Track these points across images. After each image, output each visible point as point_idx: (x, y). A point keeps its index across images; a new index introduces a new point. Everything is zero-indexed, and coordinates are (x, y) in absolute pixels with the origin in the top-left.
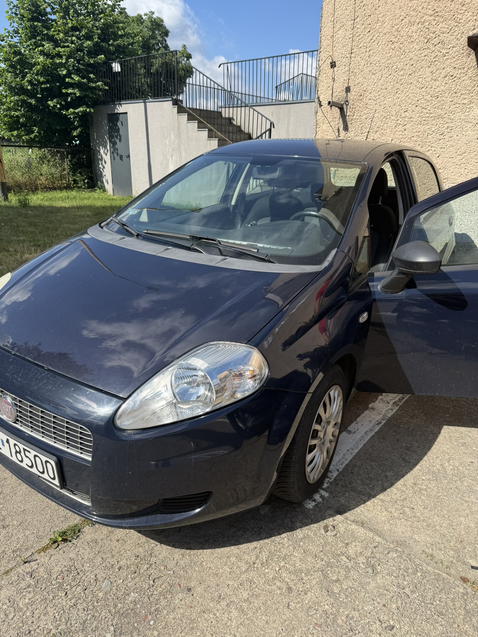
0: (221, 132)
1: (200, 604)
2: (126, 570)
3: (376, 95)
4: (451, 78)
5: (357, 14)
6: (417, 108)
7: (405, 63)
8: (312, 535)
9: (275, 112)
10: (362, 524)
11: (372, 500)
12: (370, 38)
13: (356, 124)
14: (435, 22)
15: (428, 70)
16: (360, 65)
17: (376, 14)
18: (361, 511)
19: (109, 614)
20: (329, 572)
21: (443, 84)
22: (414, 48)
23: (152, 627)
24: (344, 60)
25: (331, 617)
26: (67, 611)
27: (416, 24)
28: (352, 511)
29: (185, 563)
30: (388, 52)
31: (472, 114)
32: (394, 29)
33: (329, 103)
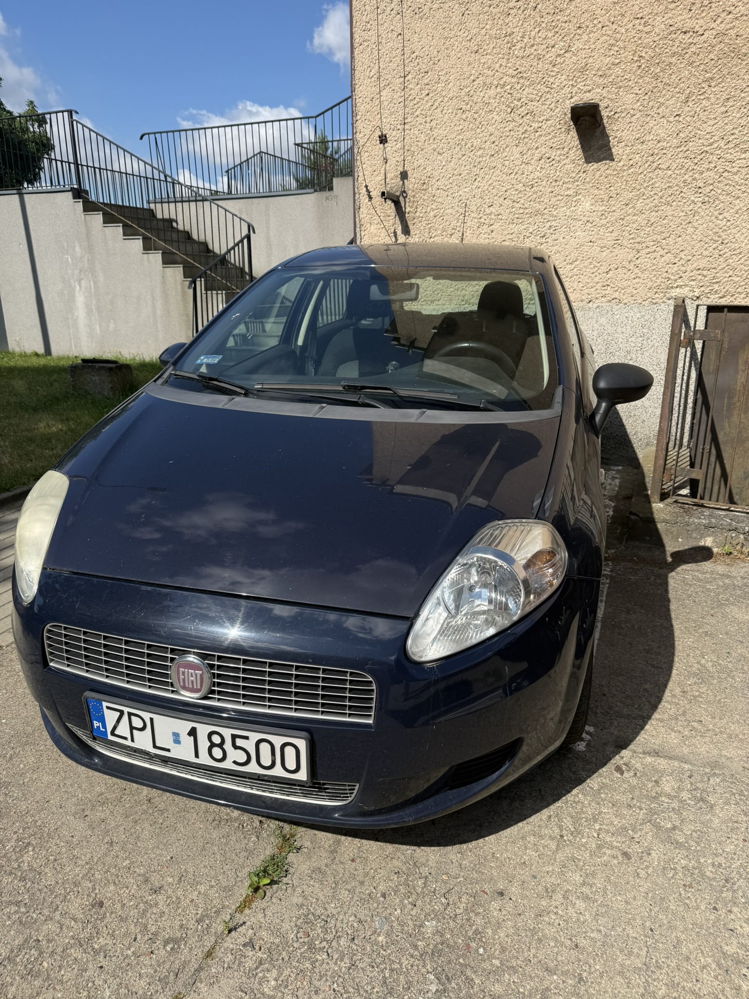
0: (165, 241)
1: (528, 907)
2: (395, 895)
3: (446, 182)
4: (548, 161)
5: (407, 69)
6: (505, 202)
7: (484, 140)
8: (608, 781)
9: (244, 210)
10: (656, 754)
11: (649, 723)
12: (430, 104)
13: (420, 224)
14: (520, 86)
15: (516, 150)
16: (418, 141)
17: (436, 70)
18: (645, 738)
19: (412, 960)
20: (658, 820)
21: (538, 168)
22: (494, 119)
23: (486, 957)
24: (394, 133)
25: (696, 871)
26: (346, 977)
27: (494, 87)
28: (635, 742)
29: (471, 862)
30: (458, 124)
31: (580, 210)
32: (463, 93)
33: (383, 194)
